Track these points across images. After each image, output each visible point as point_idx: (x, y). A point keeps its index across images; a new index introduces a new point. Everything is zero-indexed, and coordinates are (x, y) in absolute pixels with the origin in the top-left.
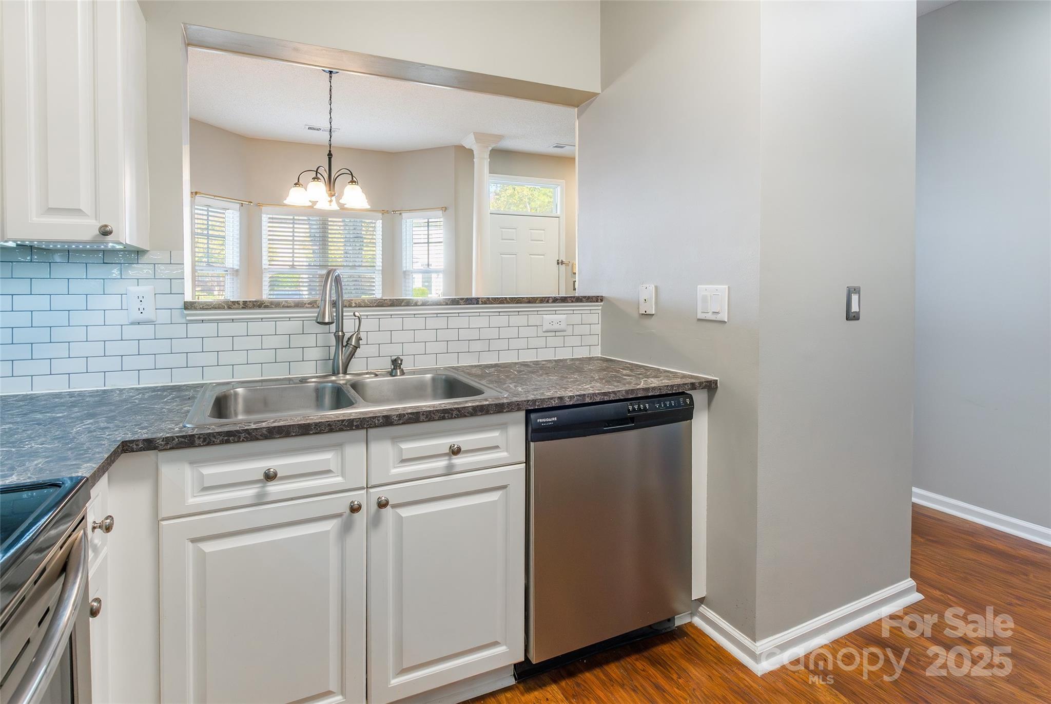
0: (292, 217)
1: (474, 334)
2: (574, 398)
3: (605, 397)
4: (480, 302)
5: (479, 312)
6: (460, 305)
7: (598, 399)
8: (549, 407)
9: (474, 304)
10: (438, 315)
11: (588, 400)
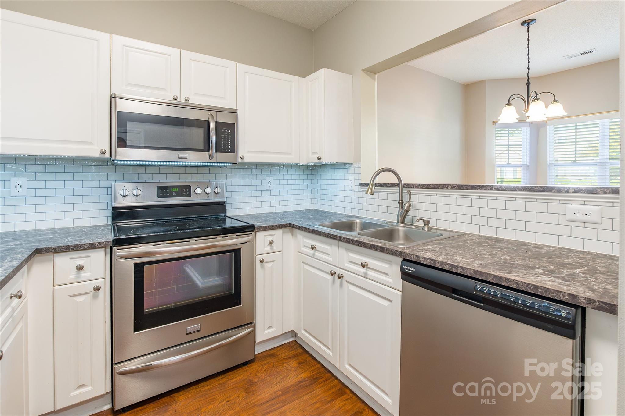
0: (574, 125)
1: (492, 214)
2: (427, 260)
3: (453, 269)
4: (494, 189)
5: (496, 197)
6: (478, 190)
7: (447, 268)
8: (410, 260)
9: (488, 190)
10: (465, 197)
11: (438, 265)
